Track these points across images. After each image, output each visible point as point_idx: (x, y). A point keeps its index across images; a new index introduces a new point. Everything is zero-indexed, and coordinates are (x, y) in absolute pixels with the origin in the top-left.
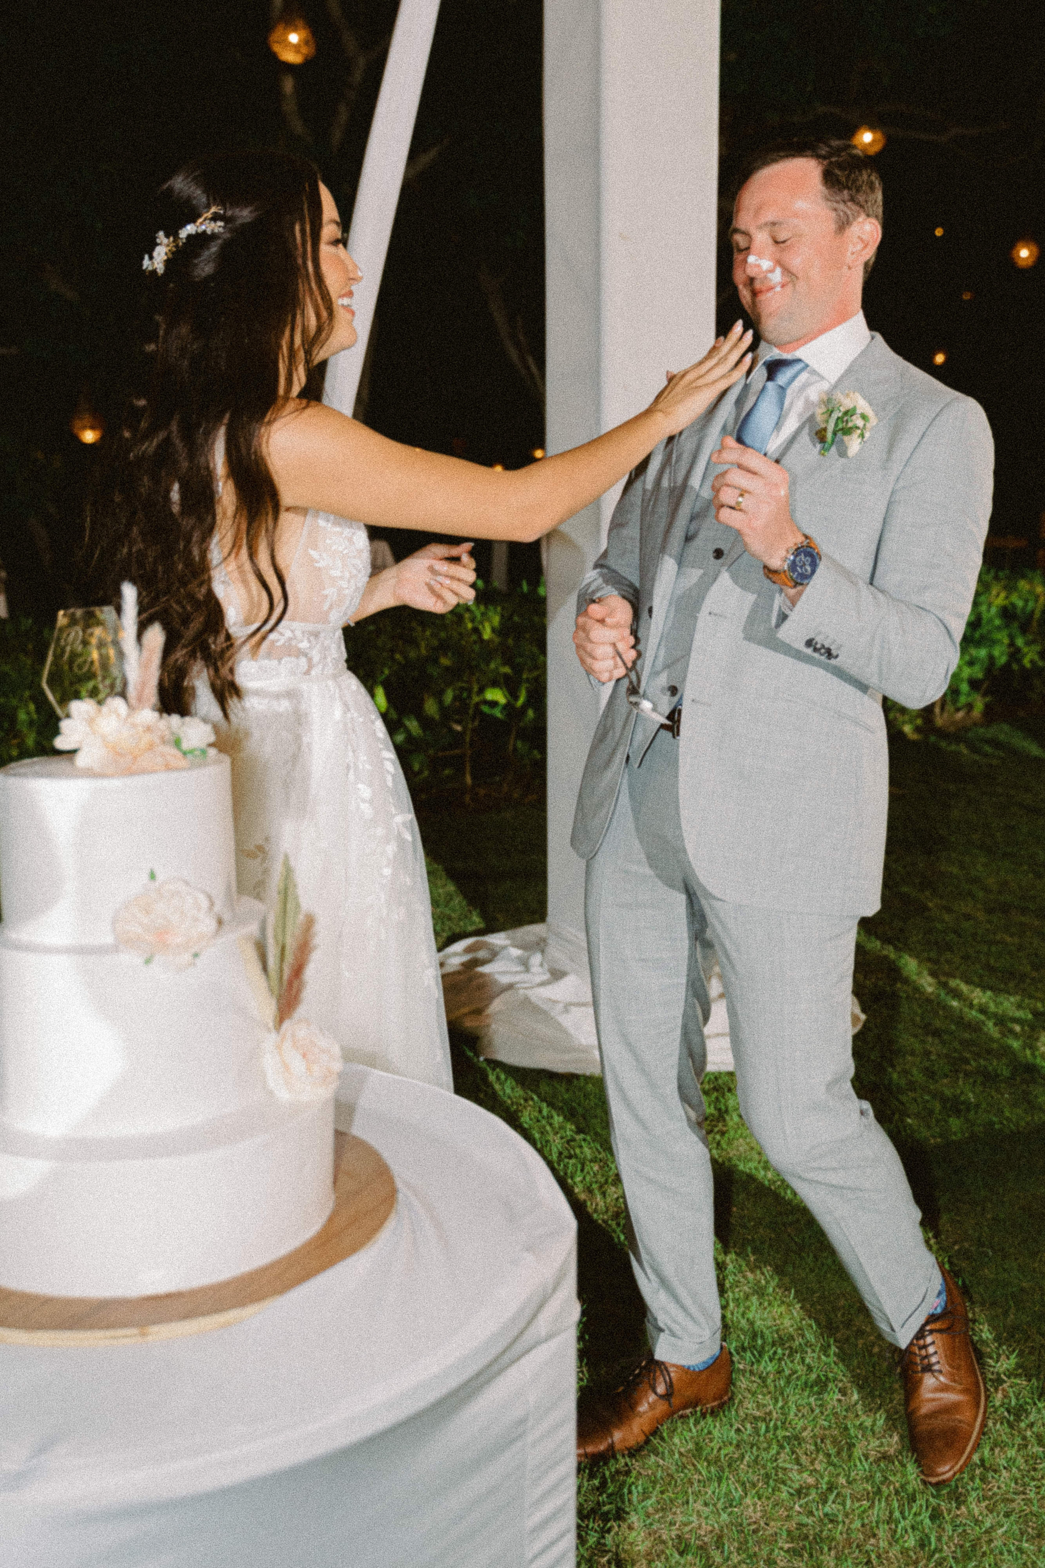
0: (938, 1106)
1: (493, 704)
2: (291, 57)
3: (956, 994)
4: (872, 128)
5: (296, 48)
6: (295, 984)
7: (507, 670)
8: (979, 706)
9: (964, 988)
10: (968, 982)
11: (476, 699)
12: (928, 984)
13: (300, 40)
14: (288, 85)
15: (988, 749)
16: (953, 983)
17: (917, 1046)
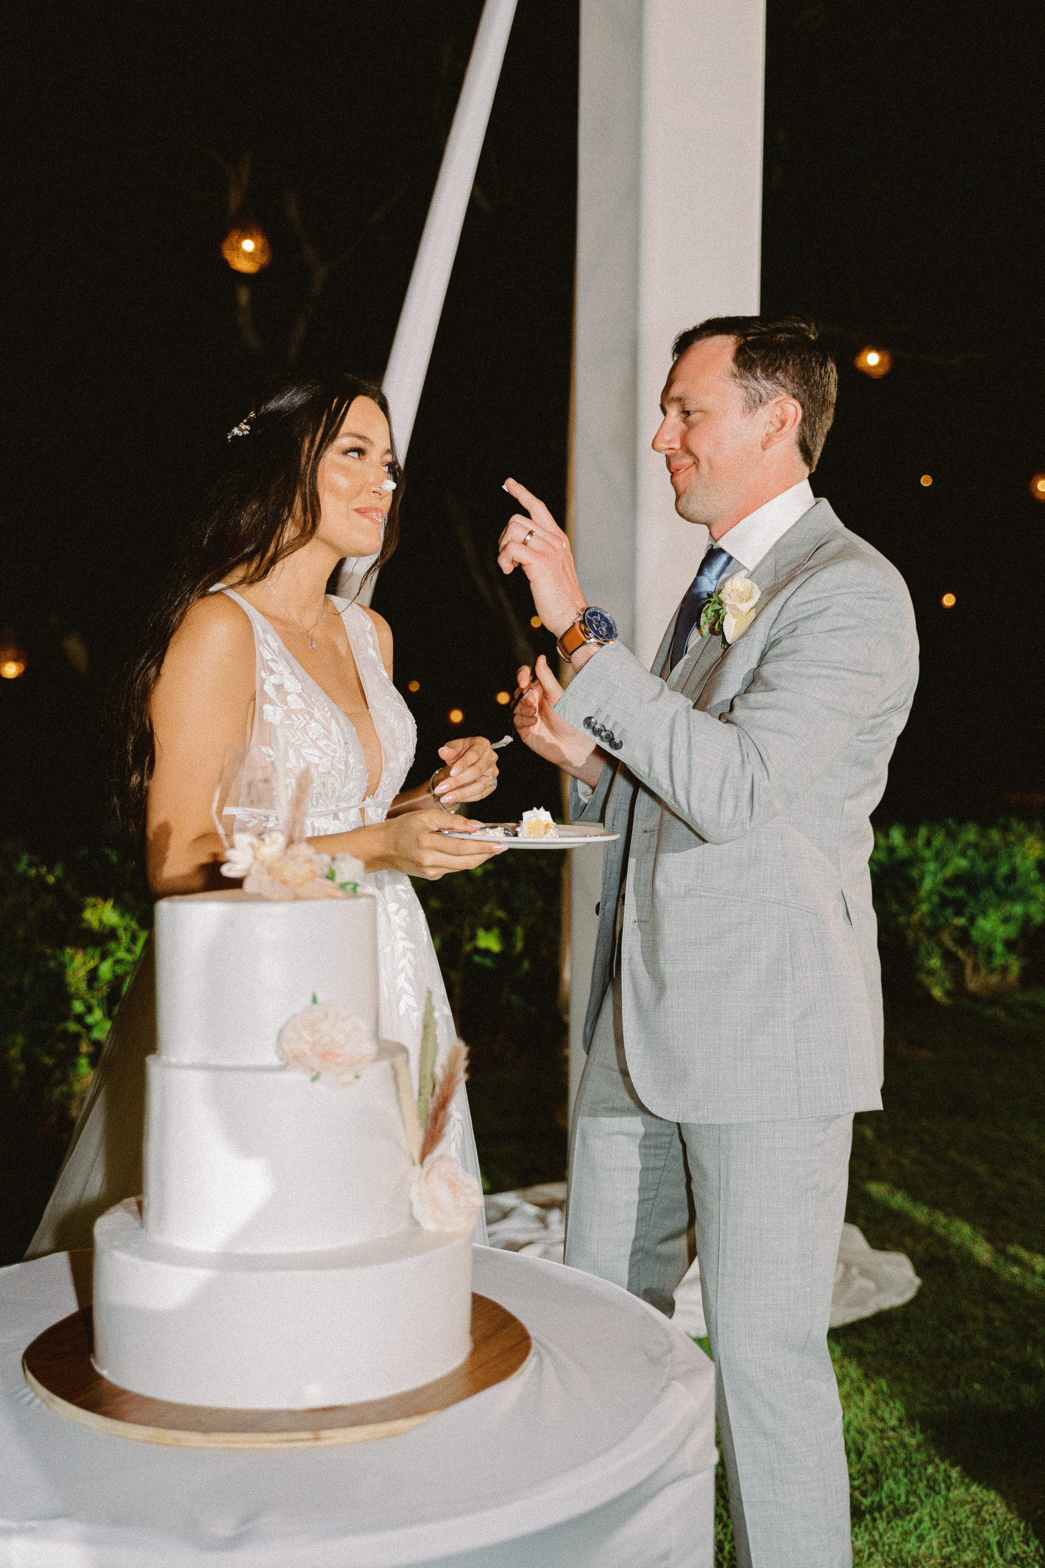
0: (1008, 1373)
1: (486, 952)
2: (244, 266)
3: (1017, 1261)
4: (877, 348)
5: (250, 256)
6: (441, 1115)
7: (500, 914)
8: (1015, 967)
9: (1024, 1255)
10: (1029, 1248)
11: (468, 948)
12: (983, 1252)
13: (256, 250)
14: (244, 296)
15: (1028, 1014)
16: (1012, 1250)
17: (978, 1312)
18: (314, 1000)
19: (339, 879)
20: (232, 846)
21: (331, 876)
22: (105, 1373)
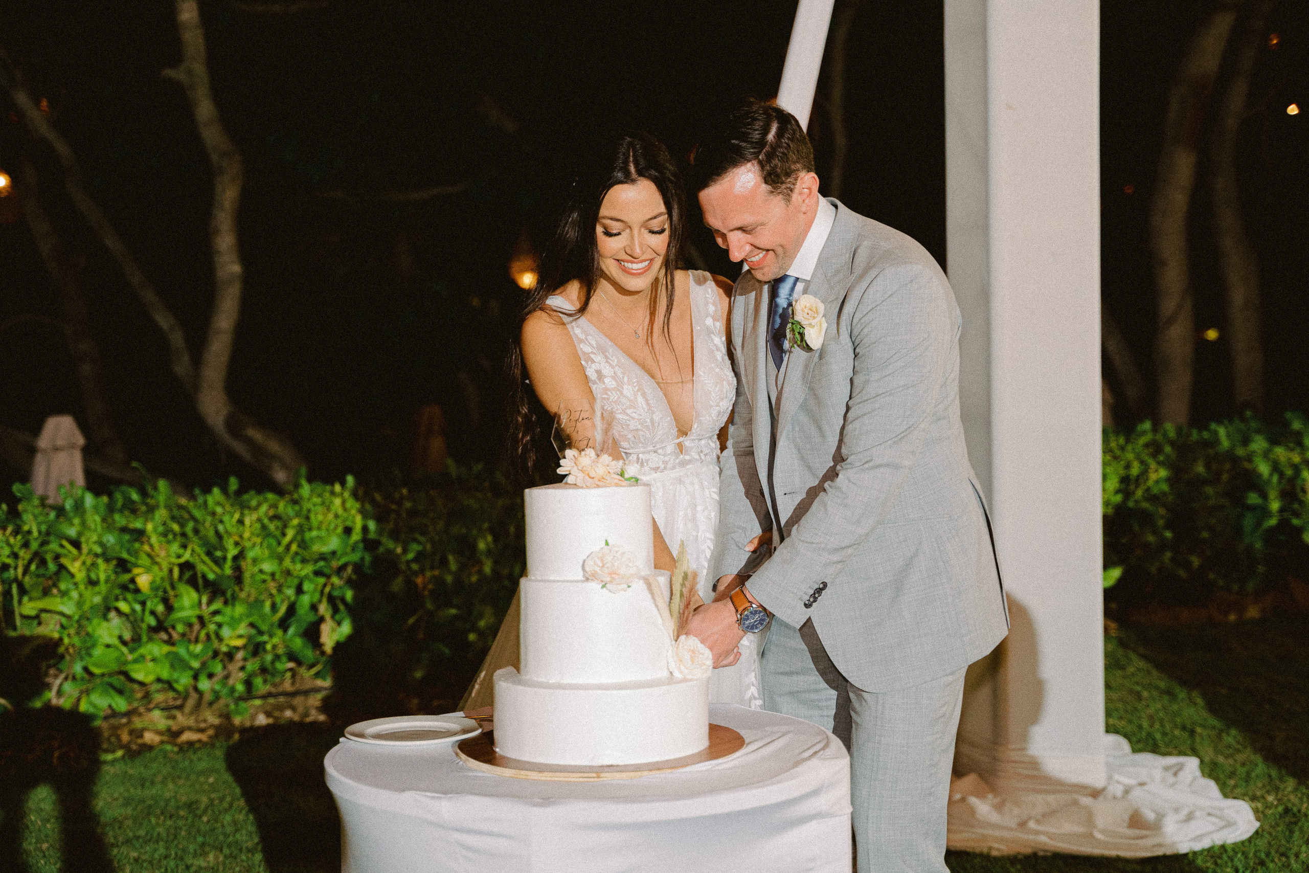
18: (607, 543)
19: (626, 476)
20: (564, 457)
21: (622, 475)
22: (497, 750)
